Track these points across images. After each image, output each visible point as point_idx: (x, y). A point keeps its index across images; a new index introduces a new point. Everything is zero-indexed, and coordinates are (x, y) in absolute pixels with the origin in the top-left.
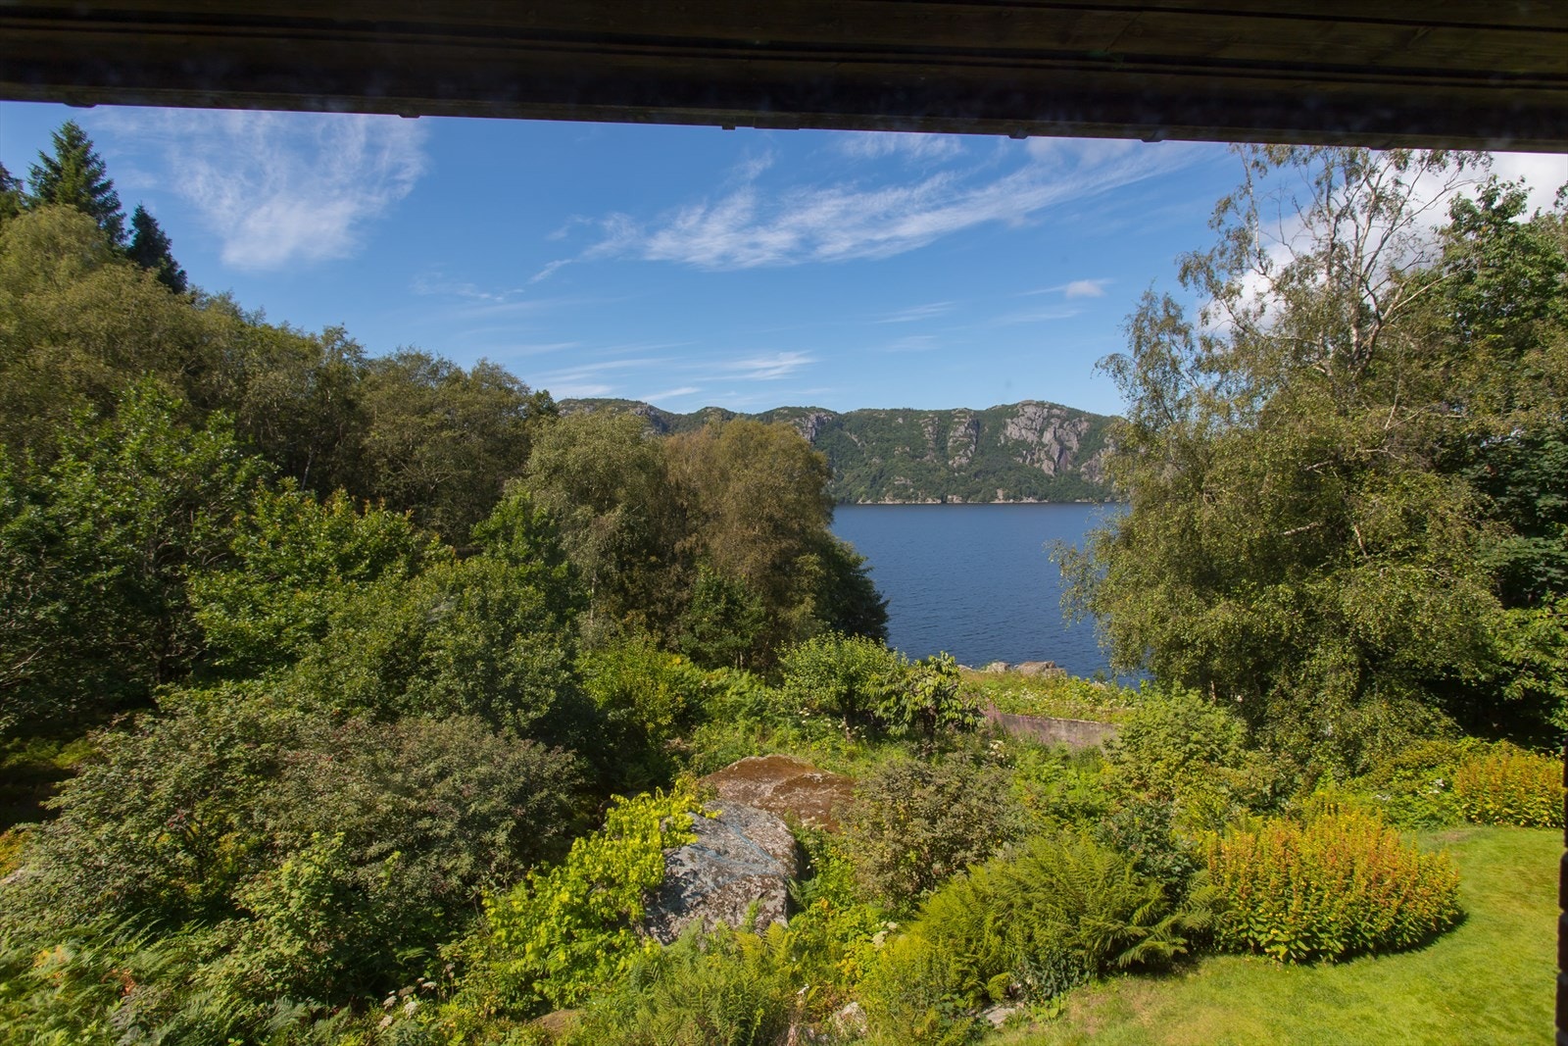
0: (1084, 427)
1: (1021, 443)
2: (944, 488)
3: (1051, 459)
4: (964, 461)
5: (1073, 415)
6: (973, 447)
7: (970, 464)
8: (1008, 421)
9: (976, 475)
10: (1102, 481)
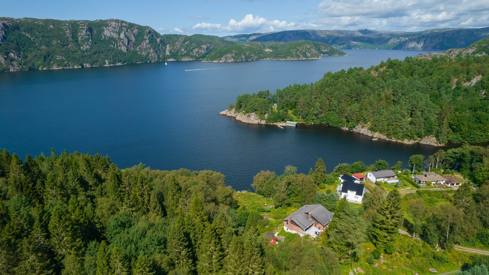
0: (136, 31)
1: (111, 39)
2: (81, 60)
3: (125, 45)
4: (88, 47)
5: (131, 26)
6: (91, 40)
7: (91, 49)
8: (105, 28)
9: (95, 54)
10: (145, 54)
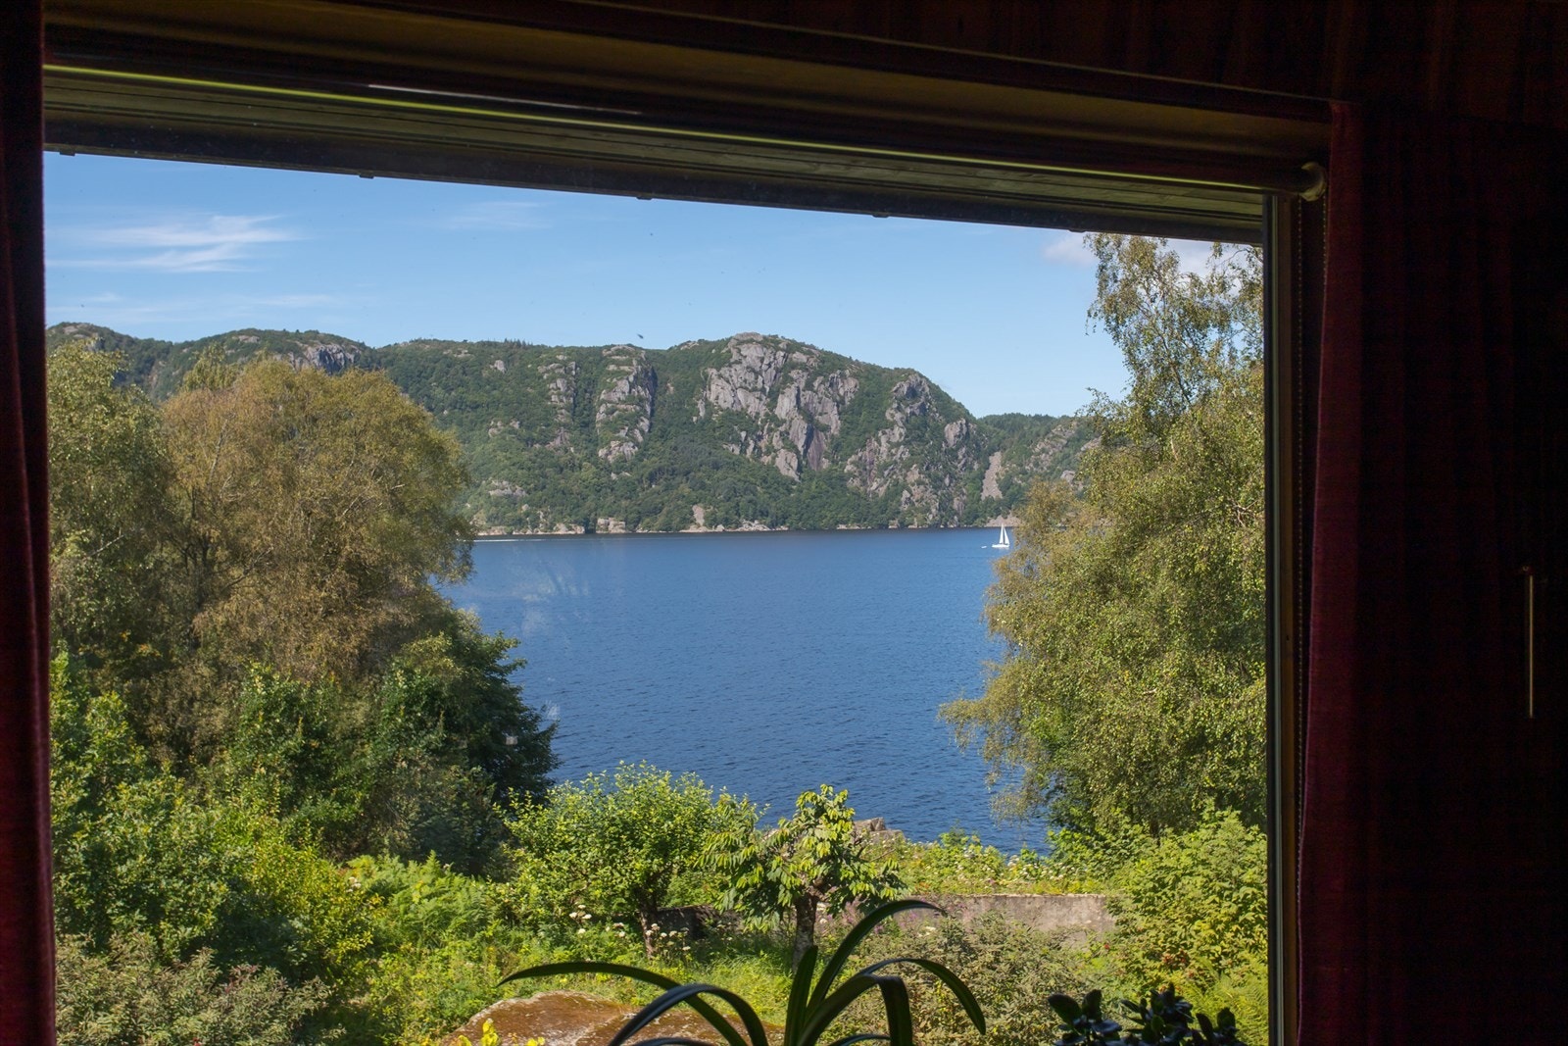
0: (849, 387)
1: (737, 418)
2: (590, 503)
3: (792, 448)
4: (629, 449)
5: (829, 365)
6: (645, 424)
7: (640, 457)
8: (713, 372)
9: (652, 478)
10: (882, 490)
